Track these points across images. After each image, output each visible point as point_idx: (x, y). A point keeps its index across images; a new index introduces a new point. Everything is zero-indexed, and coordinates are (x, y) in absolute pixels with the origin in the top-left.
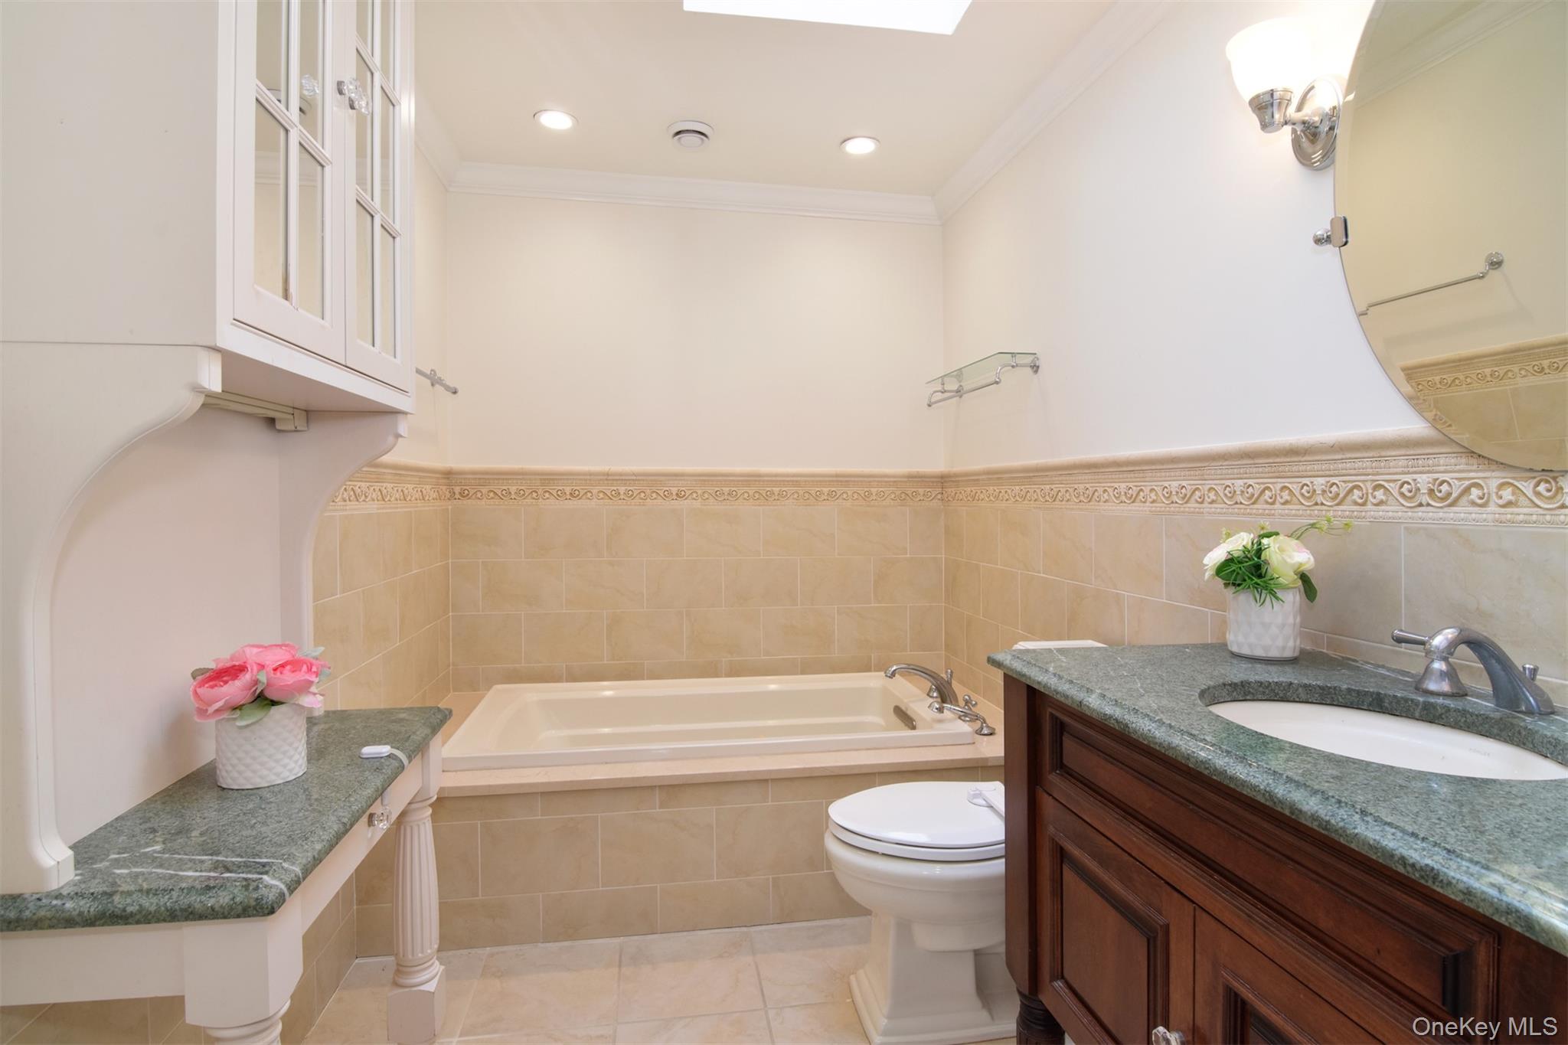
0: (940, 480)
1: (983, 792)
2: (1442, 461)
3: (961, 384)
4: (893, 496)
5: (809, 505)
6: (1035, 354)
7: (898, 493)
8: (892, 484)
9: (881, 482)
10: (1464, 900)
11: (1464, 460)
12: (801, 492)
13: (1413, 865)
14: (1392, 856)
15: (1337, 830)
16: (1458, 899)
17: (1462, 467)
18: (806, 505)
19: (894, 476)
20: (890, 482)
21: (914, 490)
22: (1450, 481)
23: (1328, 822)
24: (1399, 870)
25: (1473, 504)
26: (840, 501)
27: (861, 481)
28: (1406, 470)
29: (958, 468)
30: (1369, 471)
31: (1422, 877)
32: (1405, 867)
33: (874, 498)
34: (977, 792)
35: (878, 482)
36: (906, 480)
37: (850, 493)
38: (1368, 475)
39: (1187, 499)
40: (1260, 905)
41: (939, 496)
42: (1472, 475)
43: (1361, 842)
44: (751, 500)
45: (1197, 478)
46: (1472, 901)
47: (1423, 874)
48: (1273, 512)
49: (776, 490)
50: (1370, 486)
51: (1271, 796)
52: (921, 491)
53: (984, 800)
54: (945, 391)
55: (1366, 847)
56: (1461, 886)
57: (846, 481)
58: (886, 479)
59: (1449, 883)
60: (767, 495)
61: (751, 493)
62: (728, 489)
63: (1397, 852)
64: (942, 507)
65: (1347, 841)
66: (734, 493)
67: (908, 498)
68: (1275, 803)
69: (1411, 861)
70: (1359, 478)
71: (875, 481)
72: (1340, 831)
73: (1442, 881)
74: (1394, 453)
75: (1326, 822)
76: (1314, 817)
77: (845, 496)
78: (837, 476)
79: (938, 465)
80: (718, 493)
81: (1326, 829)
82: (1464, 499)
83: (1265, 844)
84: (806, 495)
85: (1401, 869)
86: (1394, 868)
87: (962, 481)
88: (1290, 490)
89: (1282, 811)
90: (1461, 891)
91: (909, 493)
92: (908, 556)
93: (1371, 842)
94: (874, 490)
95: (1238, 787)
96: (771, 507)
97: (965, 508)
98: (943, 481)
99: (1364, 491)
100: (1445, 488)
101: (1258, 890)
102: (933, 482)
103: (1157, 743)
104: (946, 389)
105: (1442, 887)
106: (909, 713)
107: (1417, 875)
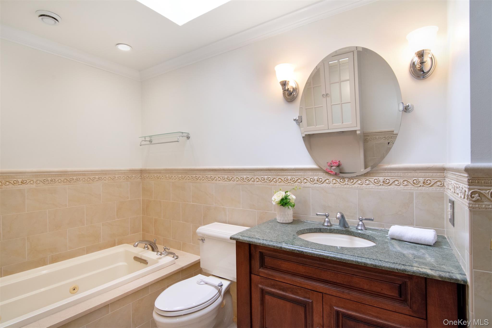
0: (140, 171)
1: (203, 280)
2: (320, 174)
3: (151, 139)
4: (124, 178)
5: (90, 183)
6: (189, 133)
7: (126, 177)
8: (123, 173)
9: (119, 173)
10: (413, 274)
11: (325, 174)
12: (86, 178)
13: (400, 270)
14: (394, 269)
15: (378, 266)
16: (411, 274)
17: (324, 175)
18: (89, 183)
19: (124, 171)
20: (122, 173)
21: (131, 175)
22: (322, 178)
23: (376, 265)
24: (396, 271)
25: (327, 183)
26: (103, 181)
27: (112, 173)
28: (311, 175)
29: (148, 168)
30: (303, 175)
31: (402, 272)
32: (398, 270)
33: (117, 179)
34: (201, 280)
35: (118, 173)
36: (128, 172)
37: (107, 177)
38: (302, 176)
39: (249, 180)
40: (344, 288)
41: (140, 177)
42: (327, 177)
43: (386, 268)
44: (63, 183)
45: (252, 175)
46: (415, 274)
47: (402, 271)
48: (276, 184)
49: (75, 178)
50: (303, 179)
51: (358, 262)
52: (134, 175)
53: (204, 282)
54: (146, 141)
55: (387, 269)
56: (412, 271)
57: (106, 173)
58: (120, 172)
59: (409, 271)
60: (70, 180)
61: (62, 179)
62: (50, 178)
63: (395, 268)
64: (141, 181)
65: (382, 268)
66: (54, 180)
67: (129, 178)
68: (359, 263)
69: (399, 269)
70: (300, 177)
71: (117, 173)
72: (379, 266)
73: (407, 271)
74: (308, 171)
75: (375, 265)
76: (371, 264)
77: (105, 179)
78: (102, 171)
79: (139, 166)
80: (45, 180)
81: (375, 266)
82: (325, 182)
83: (345, 273)
84: (89, 179)
85: (397, 271)
86: (395, 271)
87: (152, 172)
88: (281, 179)
89: (361, 265)
90: (412, 272)
91: (130, 176)
92: (129, 199)
93: (388, 267)
94: (116, 176)
95: (346, 261)
96: (72, 185)
97: (153, 182)
98: (142, 172)
99: (301, 180)
100: (321, 180)
101: (345, 285)
102: (138, 172)
103: (315, 255)
104: (146, 140)
105: (407, 272)
106: (143, 258)
107: (401, 271)
